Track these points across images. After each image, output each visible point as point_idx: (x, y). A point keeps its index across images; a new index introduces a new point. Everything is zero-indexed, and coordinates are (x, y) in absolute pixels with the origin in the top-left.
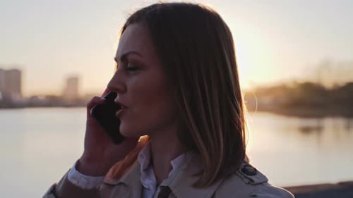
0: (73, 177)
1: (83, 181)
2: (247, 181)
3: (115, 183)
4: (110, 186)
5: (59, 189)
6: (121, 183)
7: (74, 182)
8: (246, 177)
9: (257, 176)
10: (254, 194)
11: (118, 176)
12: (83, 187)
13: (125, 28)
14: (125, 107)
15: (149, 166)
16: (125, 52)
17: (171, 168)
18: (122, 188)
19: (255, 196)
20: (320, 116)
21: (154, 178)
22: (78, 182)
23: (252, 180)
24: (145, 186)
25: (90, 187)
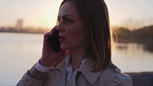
0: (38, 67)
1: (43, 69)
2: (113, 71)
3: (54, 69)
4: (51, 70)
5: (31, 72)
6: (56, 69)
7: (39, 69)
8: (112, 69)
9: (117, 69)
10: (116, 76)
11: (55, 66)
12: (42, 71)
13: (62, 4)
14: (64, 38)
15: (69, 63)
16: (65, 14)
17: (81, 63)
18: (57, 71)
19: (117, 77)
20: (126, 42)
21: (72, 68)
22: (40, 70)
23: (115, 71)
24: (68, 71)
25: (45, 71)
